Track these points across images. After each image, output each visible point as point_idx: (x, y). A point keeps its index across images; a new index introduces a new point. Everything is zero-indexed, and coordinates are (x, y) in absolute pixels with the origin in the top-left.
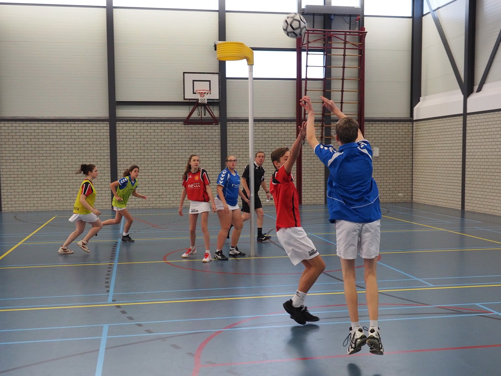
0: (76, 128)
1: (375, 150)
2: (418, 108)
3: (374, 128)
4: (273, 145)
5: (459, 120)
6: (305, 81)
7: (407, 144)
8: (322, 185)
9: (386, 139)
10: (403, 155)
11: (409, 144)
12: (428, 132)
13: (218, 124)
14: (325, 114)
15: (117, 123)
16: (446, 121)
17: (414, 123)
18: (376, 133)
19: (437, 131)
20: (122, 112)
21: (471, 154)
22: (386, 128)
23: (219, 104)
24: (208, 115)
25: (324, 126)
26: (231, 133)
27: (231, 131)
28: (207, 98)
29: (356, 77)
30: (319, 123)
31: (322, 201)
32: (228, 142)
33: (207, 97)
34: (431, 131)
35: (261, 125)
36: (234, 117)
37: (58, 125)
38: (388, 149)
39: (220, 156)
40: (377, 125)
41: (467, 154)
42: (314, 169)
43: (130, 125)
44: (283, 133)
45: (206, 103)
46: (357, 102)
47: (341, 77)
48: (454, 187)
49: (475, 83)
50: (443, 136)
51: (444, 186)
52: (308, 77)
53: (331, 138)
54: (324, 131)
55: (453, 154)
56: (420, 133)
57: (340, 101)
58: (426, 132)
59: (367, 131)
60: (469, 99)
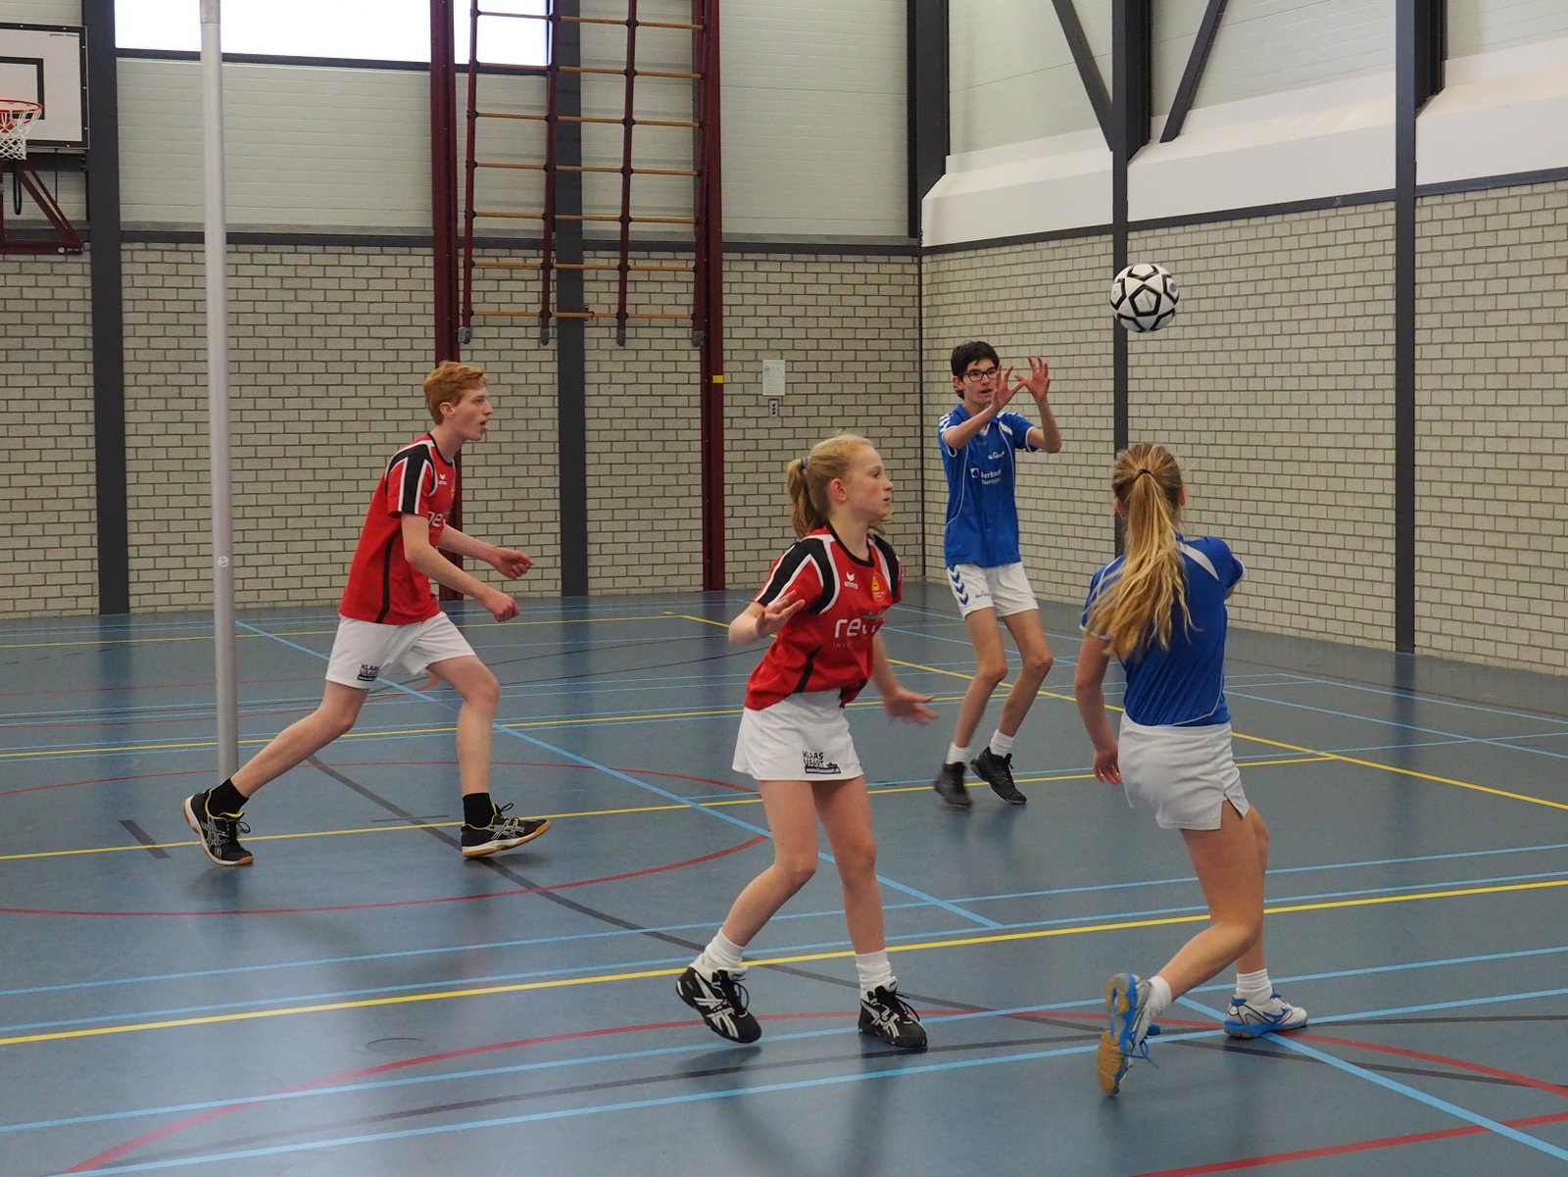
1: (767, 369)
2: (937, 201)
3: (762, 277)
4: (331, 344)
5: (1099, 249)
6: (467, 75)
7: (896, 345)
8: (551, 516)
9: (812, 323)
10: (884, 388)
11: (908, 345)
12: (981, 296)
13: (79, 253)
14: (557, 217)
16: (1048, 255)
17: (925, 259)
18: (773, 300)
19: (1017, 293)
21: (1147, 385)
22: (811, 278)
23: (83, 162)
24: (31, 211)
25: (552, 267)
26: (142, 294)
27: (139, 280)
28: (24, 138)
29: (686, 66)
30: (533, 252)
31: (550, 585)
32: (127, 331)
33: (25, 131)
34: (993, 295)
35: (275, 258)
36: (154, 223)
38: (823, 367)
39: (91, 392)
40: (776, 267)
41: (1132, 385)
42: (516, 448)
44: (377, 296)
45: (24, 158)
46: (690, 169)
47: (620, 63)
48: (1088, 520)
49: (1156, 103)
50: (1041, 315)
51: (1050, 517)
52: (481, 58)
53: (584, 319)
54: (553, 286)
55: (1080, 386)
56: (948, 299)
57: (620, 165)
58: (970, 297)
59: (736, 288)
60: (1136, 168)
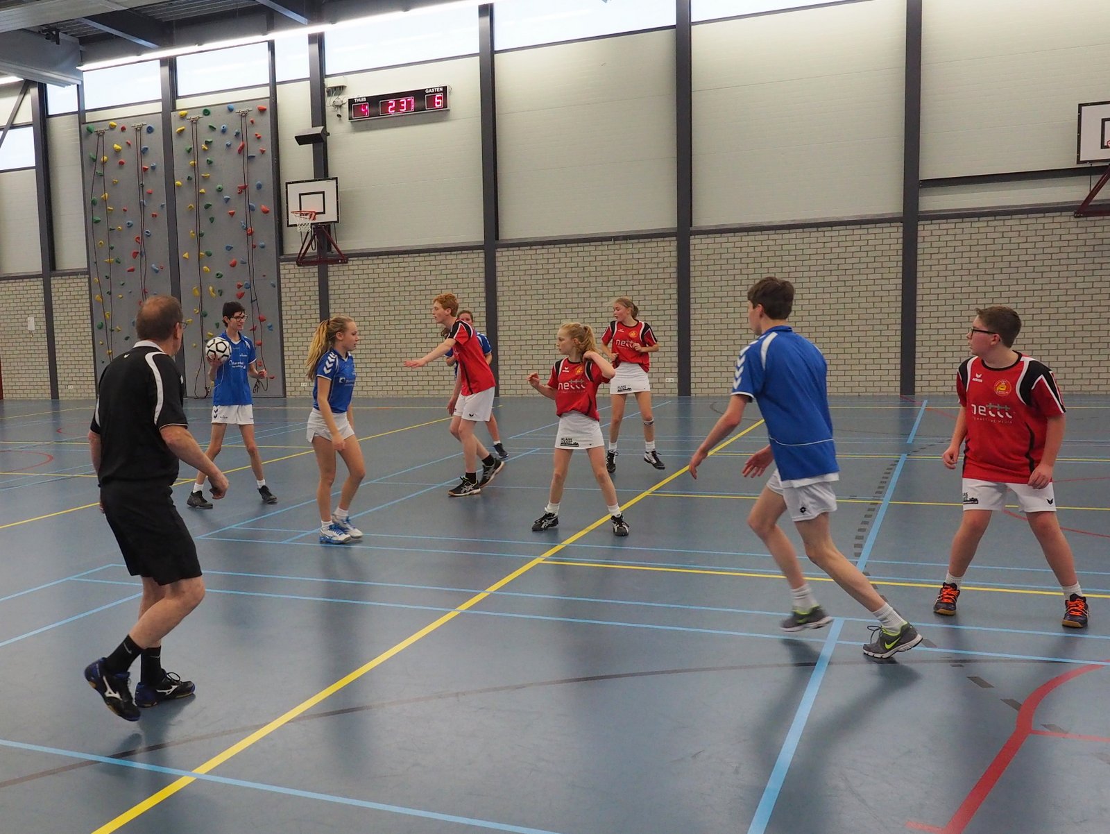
0: (834, 239)
15: (919, 223)
20: (931, 202)
37: (800, 235)
43: (949, 225)
